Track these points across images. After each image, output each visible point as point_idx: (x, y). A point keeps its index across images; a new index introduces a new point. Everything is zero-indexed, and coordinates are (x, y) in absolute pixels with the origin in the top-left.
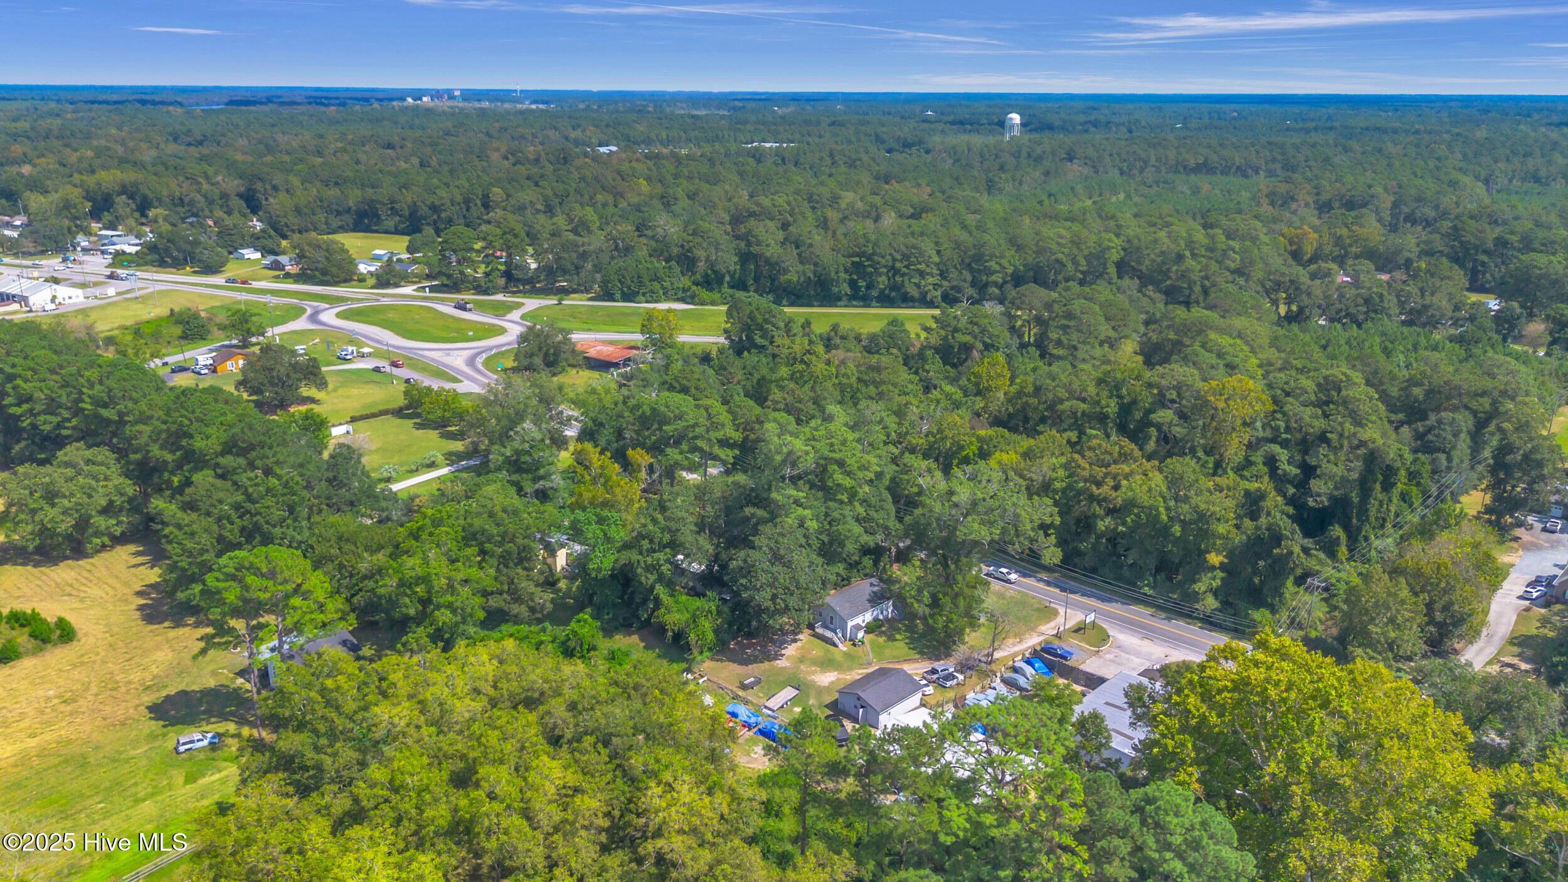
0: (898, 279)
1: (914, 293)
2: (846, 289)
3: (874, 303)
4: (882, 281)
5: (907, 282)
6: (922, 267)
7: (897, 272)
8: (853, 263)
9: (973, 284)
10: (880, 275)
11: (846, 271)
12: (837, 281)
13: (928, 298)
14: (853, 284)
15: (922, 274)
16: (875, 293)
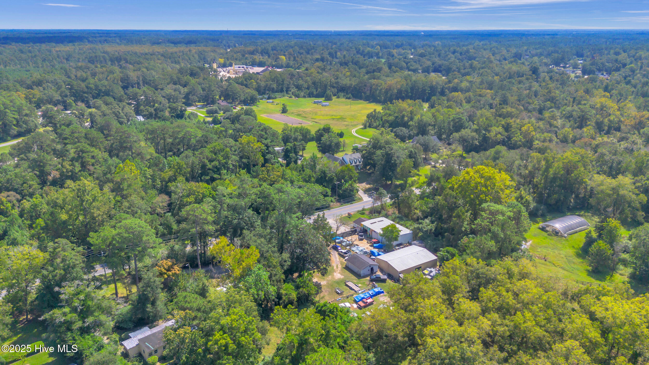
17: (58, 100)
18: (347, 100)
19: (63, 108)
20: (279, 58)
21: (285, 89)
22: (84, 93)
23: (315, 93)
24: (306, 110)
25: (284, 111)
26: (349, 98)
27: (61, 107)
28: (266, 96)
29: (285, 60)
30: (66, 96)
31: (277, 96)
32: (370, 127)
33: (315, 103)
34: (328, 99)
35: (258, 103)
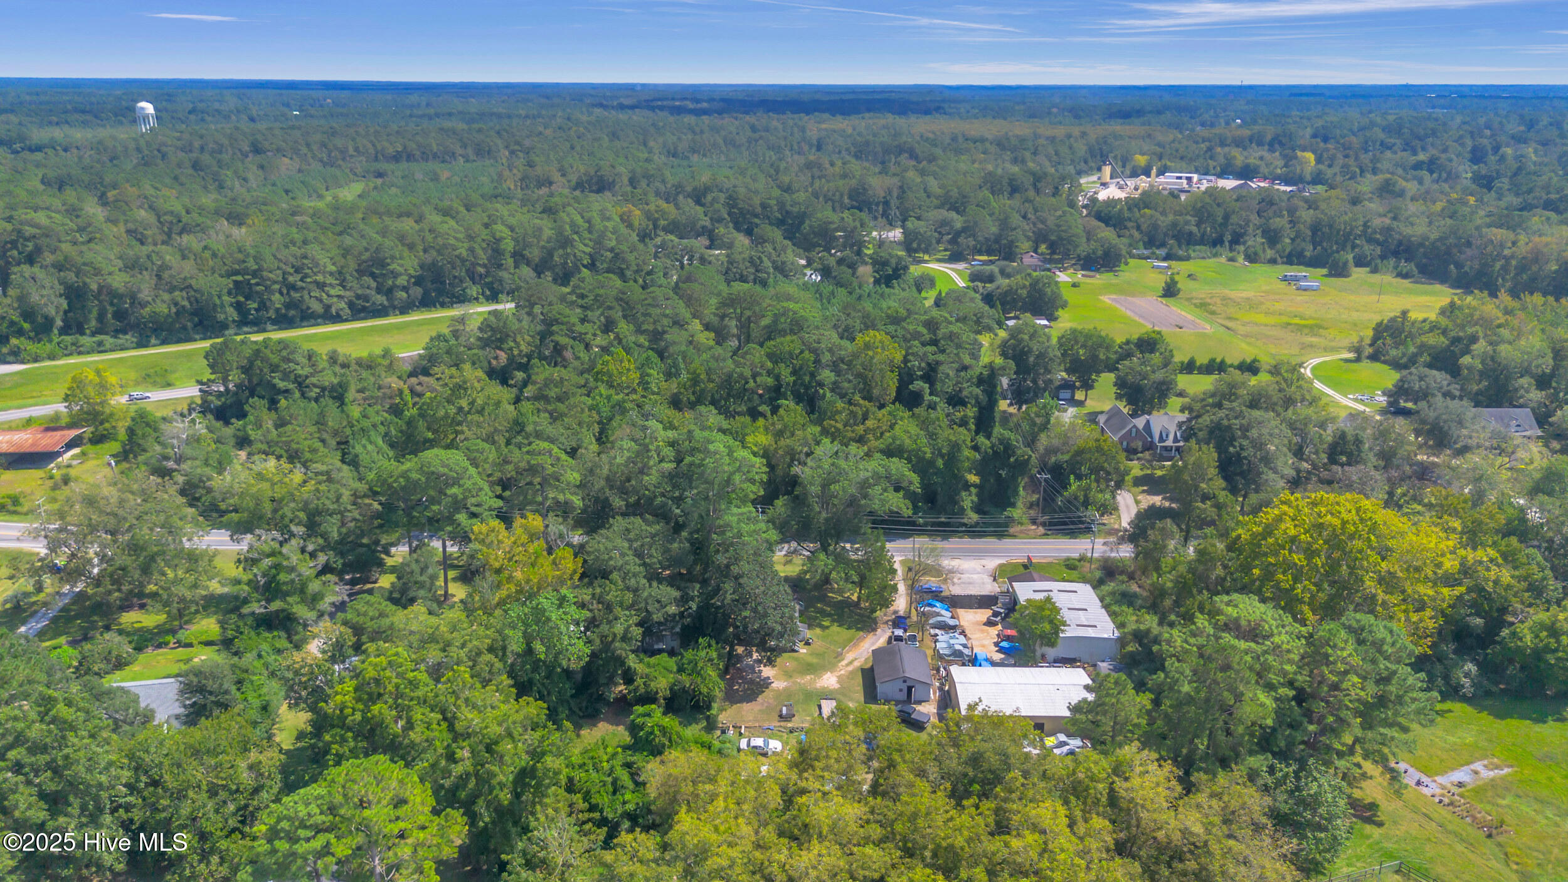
0: (296, 295)
1: (317, 307)
2: (233, 314)
3: (269, 327)
4: (277, 300)
5: (306, 297)
6: (320, 278)
7: (292, 287)
8: (236, 282)
9: (379, 291)
10: (272, 293)
11: (229, 293)
12: (222, 306)
13: (334, 311)
14: (238, 306)
15: (321, 286)
16: (272, 314)
17: (703, 227)
18: (1399, 280)
19: (707, 243)
20: (1296, 157)
21: (1228, 237)
22: (756, 216)
23: (1308, 254)
24: (1233, 294)
25: (1170, 291)
26: (1405, 276)
27: (704, 241)
28: (1162, 252)
29: (1313, 163)
30: (720, 220)
31: (1193, 254)
32: (1374, 358)
33: (1285, 279)
34: (1338, 271)
35: (1123, 267)
